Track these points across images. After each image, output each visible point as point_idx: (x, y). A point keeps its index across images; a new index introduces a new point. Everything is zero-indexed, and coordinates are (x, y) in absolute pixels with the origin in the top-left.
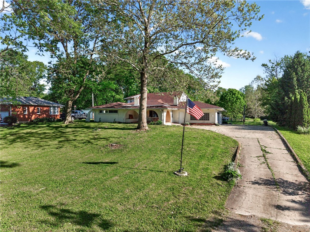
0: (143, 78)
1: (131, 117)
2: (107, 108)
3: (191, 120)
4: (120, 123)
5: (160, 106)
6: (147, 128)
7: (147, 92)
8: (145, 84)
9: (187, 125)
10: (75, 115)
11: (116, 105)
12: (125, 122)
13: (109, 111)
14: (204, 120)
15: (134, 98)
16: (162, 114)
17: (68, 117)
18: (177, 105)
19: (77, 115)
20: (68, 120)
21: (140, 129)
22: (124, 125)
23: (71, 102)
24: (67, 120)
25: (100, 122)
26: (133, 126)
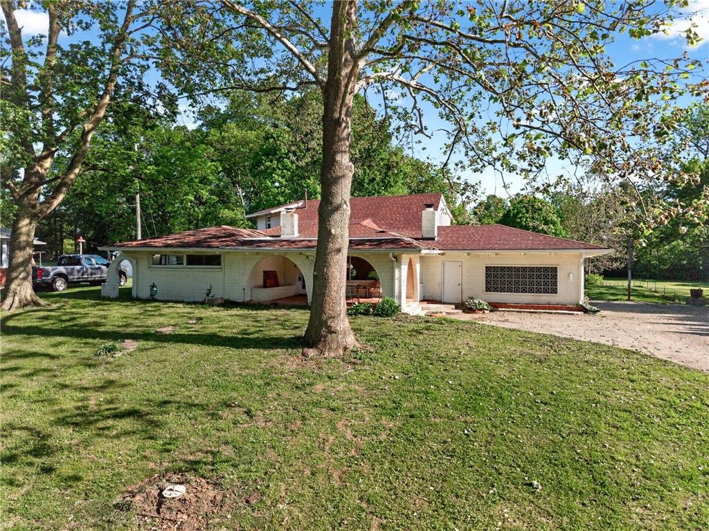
0: (333, 112)
1: (270, 279)
2: (179, 246)
3: (488, 289)
4: (228, 304)
5: (387, 242)
6: (351, 340)
7: (351, 175)
8: (344, 139)
9: (481, 310)
10: (71, 273)
11: (215, 237)
12: (247, 299)
13: (188, 257)
14: (539, 291)
15: (280, 212)
16: (397, 271)
17: (17, 281)
18: (433, 239)
19: (78, 271)
20: (15, 293)
21: (320, 346)
22: (245, 317)
23: (30, 223)
24: (11, 294)
25: (152, 299)
26: (283, 325)
